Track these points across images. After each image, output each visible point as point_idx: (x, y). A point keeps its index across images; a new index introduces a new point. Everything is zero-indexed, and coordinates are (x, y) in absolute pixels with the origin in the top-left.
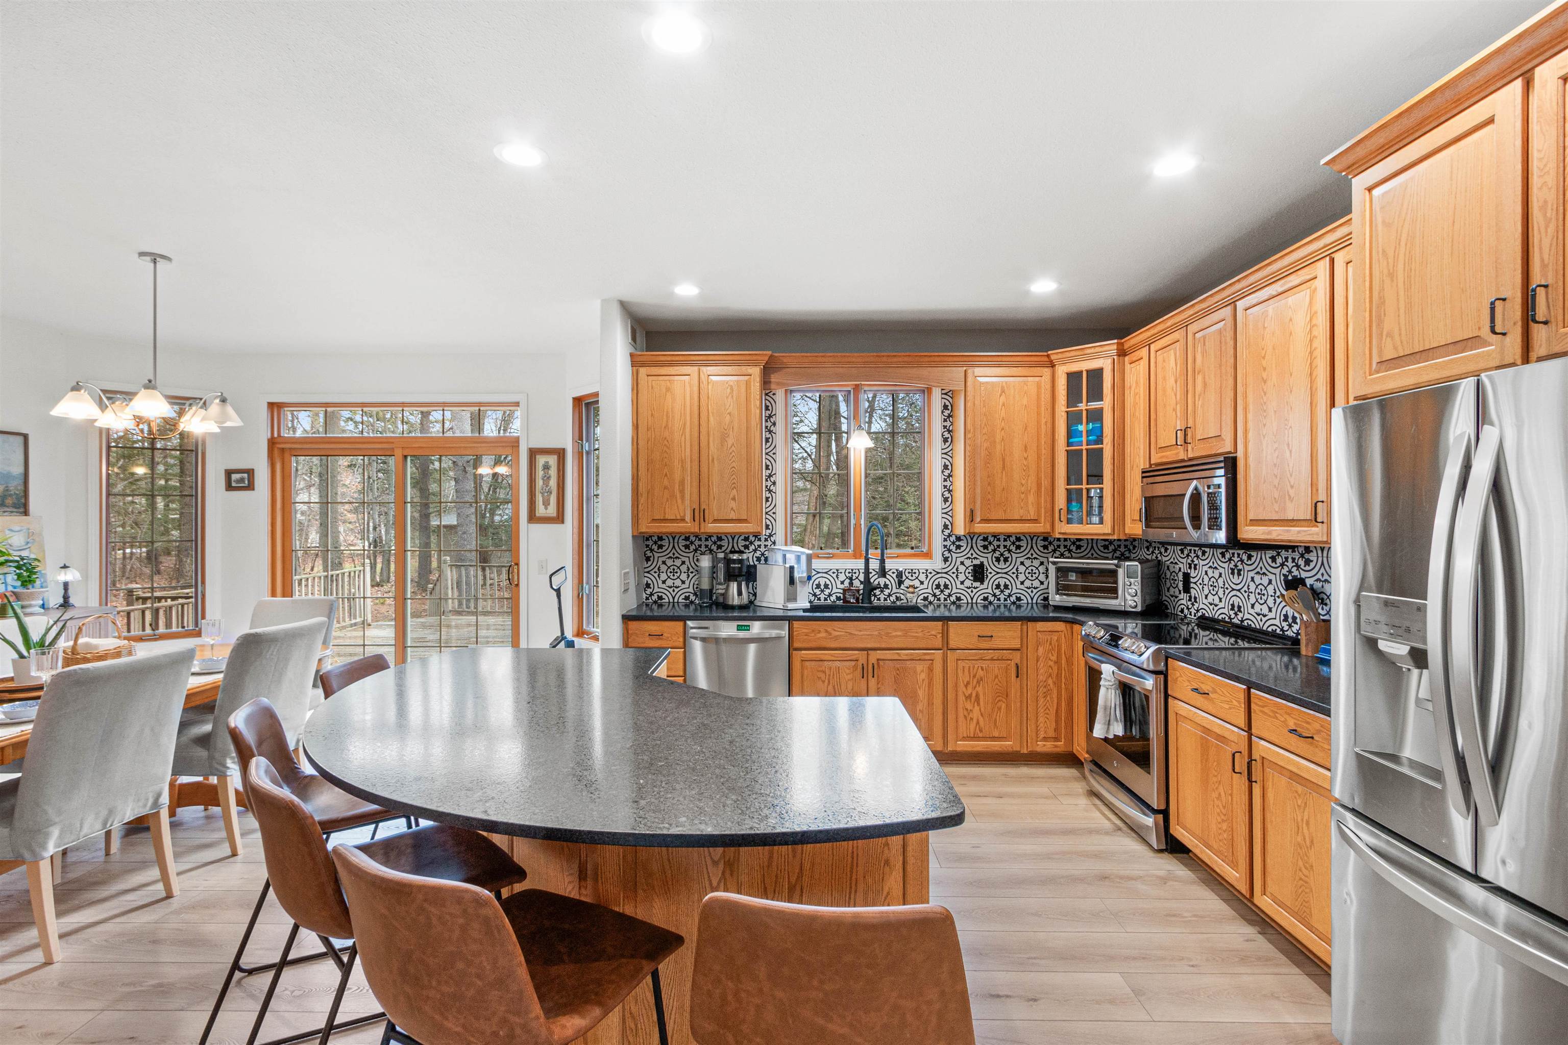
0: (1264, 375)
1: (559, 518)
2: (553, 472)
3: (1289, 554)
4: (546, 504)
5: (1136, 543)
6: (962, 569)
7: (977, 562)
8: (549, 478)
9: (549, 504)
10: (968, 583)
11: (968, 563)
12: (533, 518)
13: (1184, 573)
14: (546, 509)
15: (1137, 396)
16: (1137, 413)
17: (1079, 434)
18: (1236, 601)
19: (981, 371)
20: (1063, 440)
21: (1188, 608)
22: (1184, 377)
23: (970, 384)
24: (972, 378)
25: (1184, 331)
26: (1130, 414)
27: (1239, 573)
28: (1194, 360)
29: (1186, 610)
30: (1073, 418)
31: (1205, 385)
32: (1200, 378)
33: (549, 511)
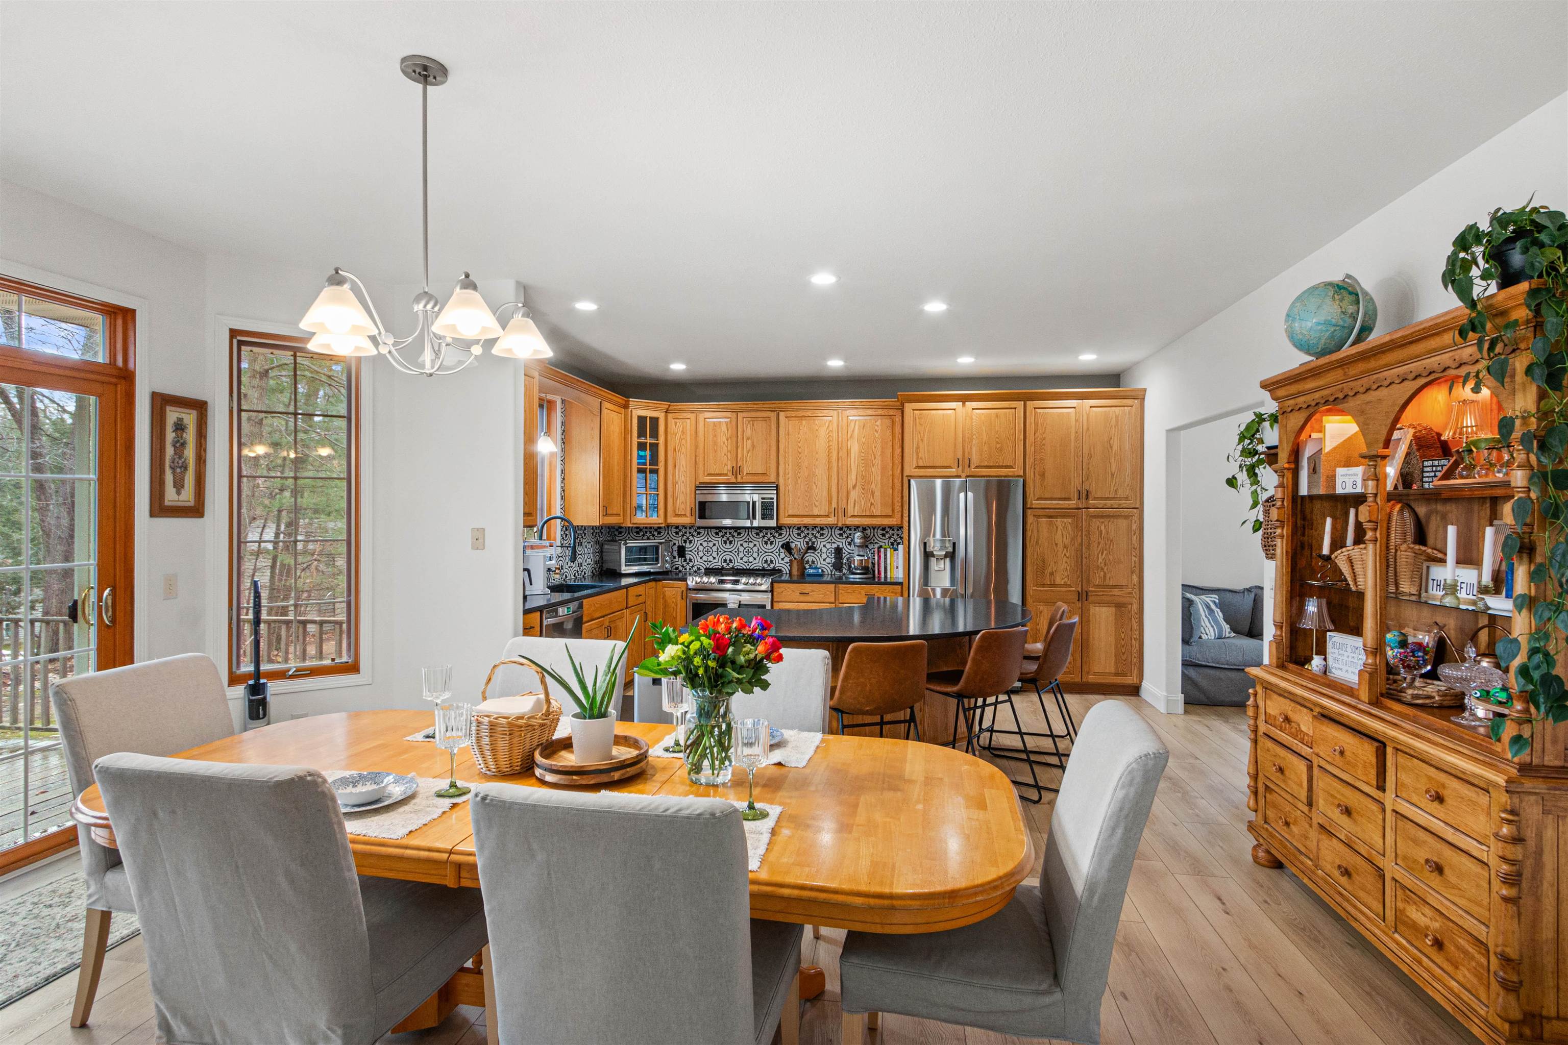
0: (800, 450)
1: (196, 510)
2: (190, 436)
4: (179, 485)
8: (183, 444)
9: (183, 487)
12: (159, 509)
13: (679, 547)
14: (178, 493)
15: (683, 442)
16: (683, 450)
17: (644, 457)
18: (728, 558)
19: (606, 405)
20: (635, 461)
21: (683, 566)
22: (735, 439)
23: (603, 413)
24: (604, 409)
25: (734, 415)
26: (675, 450)
27: (731, 543)
28: (743, 431)
29: (681, 568)
30: (641, 447)
31: (754, 446)
32: (749, 442)
33: (182, 497)
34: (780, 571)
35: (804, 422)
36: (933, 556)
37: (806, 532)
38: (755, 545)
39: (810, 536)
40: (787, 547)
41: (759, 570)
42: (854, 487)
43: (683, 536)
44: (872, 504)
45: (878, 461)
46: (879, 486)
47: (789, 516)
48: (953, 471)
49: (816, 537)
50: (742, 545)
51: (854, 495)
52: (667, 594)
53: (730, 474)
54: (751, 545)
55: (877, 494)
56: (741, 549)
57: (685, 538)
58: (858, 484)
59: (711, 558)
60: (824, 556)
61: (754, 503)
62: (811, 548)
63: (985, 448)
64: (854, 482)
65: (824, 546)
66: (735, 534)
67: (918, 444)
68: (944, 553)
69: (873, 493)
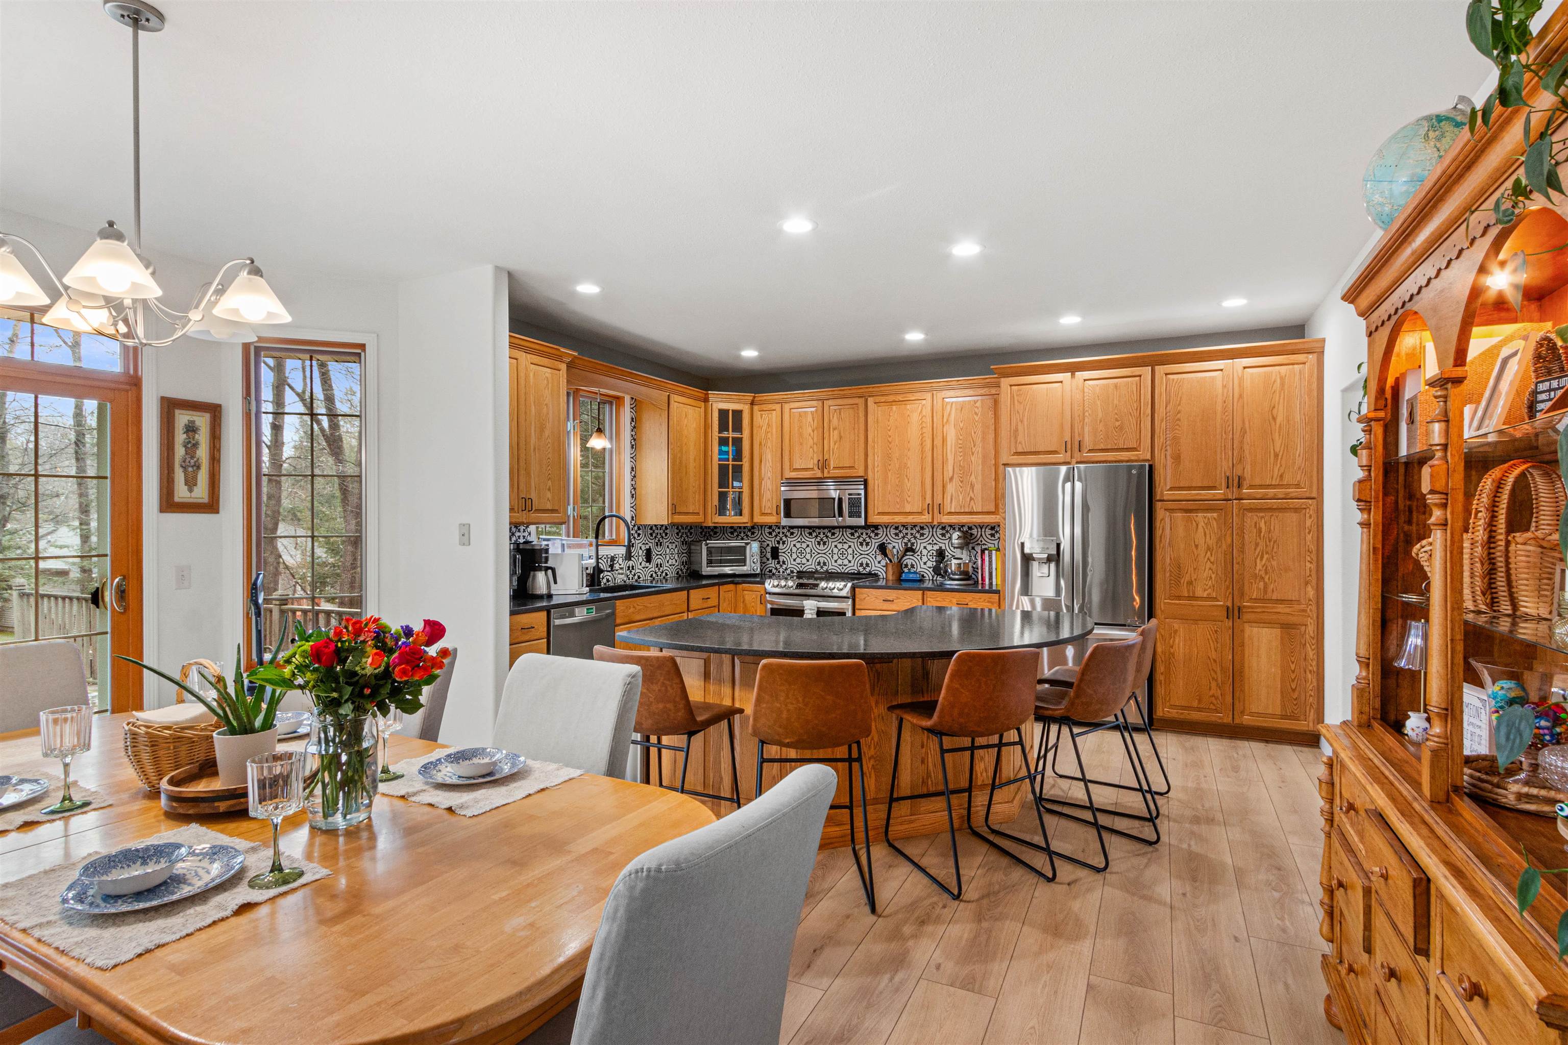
0: (890, 439)
1: (212, 506)
2: (203, 437)
3: (864, 531)
4: (191, 483)
5: (718, 530)
6: (641, 552)
7: (647, 547)
8: (196, 445)
9: (196, 485)
10: (643, 563)
11: (643, 548)
12: (169, 504)
13: (772, 548)
14: (191, 490)
15: (769, 435)
16: (769, 444)
17: (727, 453)
18: (822, 560)
19: (675, 398)
20: (716, 456)
21: (776, 569)
22: (821, 430)
23: (671, 406)
24: (672, 402)
25: (820, 403)
26: (760, 444)
27: (824, 543)
28: (830, 421)
29: (774, 571)
30: (723, 442)
31: (841, 437)
32: (836, 432)
33: (194, 494)
34: (876, 575)
35: (894, 408)
36: (1034, 559)
37: (905, 531)
38: (850, 547)
39: (909, 536)
40: (882, 548)
41: (854, 574)
42: (951, 479)
43: (776, 536)
44: (971, 499)
45: (979, 449)
46: (980, 478)
47: (879, 514)
48: (1060, 457)
49: (915, 538)
50: (836, 546)
51: (951, 488)
52: (747, 597)
53: (816, 468)
54: (846, 546)
55: (978, 487)
56: (836, 551)
57: (778, 538)
58: (955, 476)
59: (804, 561)
60: (925, 559)
61: (840, 500)
62: (910, 550)
63: (1101, 427)
64: (951, 474)
65: (925, 548)
66: (829, 534)
67: (1017, 425)
68: (1046, 556)
69: (972, 486)
